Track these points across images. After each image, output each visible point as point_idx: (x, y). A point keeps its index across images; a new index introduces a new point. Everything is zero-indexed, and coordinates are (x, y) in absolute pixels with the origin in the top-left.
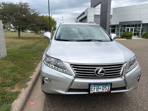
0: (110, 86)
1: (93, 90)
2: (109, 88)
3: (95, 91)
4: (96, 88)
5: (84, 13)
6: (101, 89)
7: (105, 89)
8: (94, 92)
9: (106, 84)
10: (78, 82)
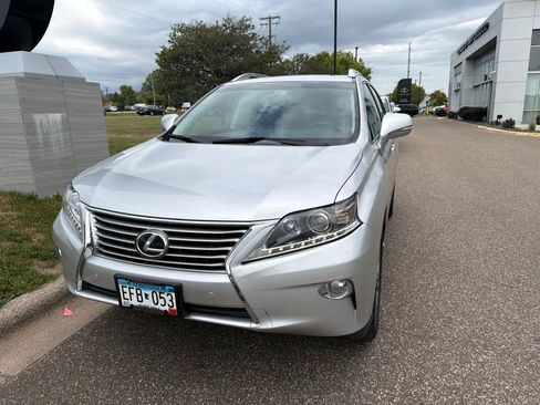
0: (173, 294)
1: (127, 296)
2: (171, 300)
3: (134, 302)
4: (133, 291)
5: (485, 27)
6: (150, 297)
7: (161, 301)
8: (131, 303)
9: (161, 285)
10: (93, 266)
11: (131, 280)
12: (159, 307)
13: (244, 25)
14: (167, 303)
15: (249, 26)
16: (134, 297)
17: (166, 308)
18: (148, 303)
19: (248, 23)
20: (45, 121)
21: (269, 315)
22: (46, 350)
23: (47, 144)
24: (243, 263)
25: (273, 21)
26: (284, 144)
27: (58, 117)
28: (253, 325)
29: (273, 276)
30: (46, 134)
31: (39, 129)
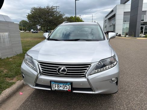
0: (70, 85)
1: (54, 87)
2: (69, 87)
3: (56, 88)
4: (56, 85)
6: (62, 87)
7: (66, 88)
8: (55, 89)
9: (66, 83)
11: (56, 82)
12: (65, 89)
14: (68, 88)
16: (56, 87)
17: (67, 89)
18: (61, 88)
21: (97, 89)
24: (90, 75)
25: (57, 8)
26: (86, 41)
27: (7, 34)
28: (93, 93)
31: (1, 38)
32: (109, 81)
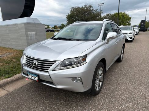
0: (37, 77)
3: (31, 78)
9: (35, 74)
10: (24, 68)
11: (30, 72)
12: (35, 79)
13: (90, 7)
14: (36, 79)
15: (91, 7)
16: (30, 76)
17: (36, 80)
18: (33, 78)
19: (91, 6)
20: (31, 34)
21: (58, 84)
22: (19, 87)
23: (31, 39)
24: (53, 71)
25: (102, 5)
28: (55, 86)
29: (58, 75)
30: (31, 37)
32: (71, 79)
